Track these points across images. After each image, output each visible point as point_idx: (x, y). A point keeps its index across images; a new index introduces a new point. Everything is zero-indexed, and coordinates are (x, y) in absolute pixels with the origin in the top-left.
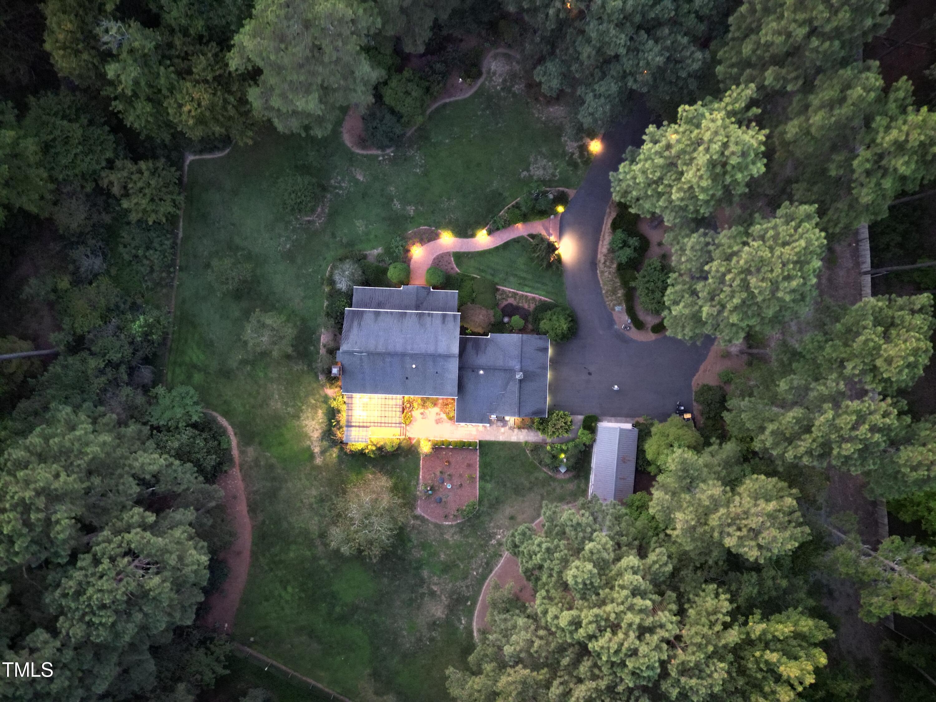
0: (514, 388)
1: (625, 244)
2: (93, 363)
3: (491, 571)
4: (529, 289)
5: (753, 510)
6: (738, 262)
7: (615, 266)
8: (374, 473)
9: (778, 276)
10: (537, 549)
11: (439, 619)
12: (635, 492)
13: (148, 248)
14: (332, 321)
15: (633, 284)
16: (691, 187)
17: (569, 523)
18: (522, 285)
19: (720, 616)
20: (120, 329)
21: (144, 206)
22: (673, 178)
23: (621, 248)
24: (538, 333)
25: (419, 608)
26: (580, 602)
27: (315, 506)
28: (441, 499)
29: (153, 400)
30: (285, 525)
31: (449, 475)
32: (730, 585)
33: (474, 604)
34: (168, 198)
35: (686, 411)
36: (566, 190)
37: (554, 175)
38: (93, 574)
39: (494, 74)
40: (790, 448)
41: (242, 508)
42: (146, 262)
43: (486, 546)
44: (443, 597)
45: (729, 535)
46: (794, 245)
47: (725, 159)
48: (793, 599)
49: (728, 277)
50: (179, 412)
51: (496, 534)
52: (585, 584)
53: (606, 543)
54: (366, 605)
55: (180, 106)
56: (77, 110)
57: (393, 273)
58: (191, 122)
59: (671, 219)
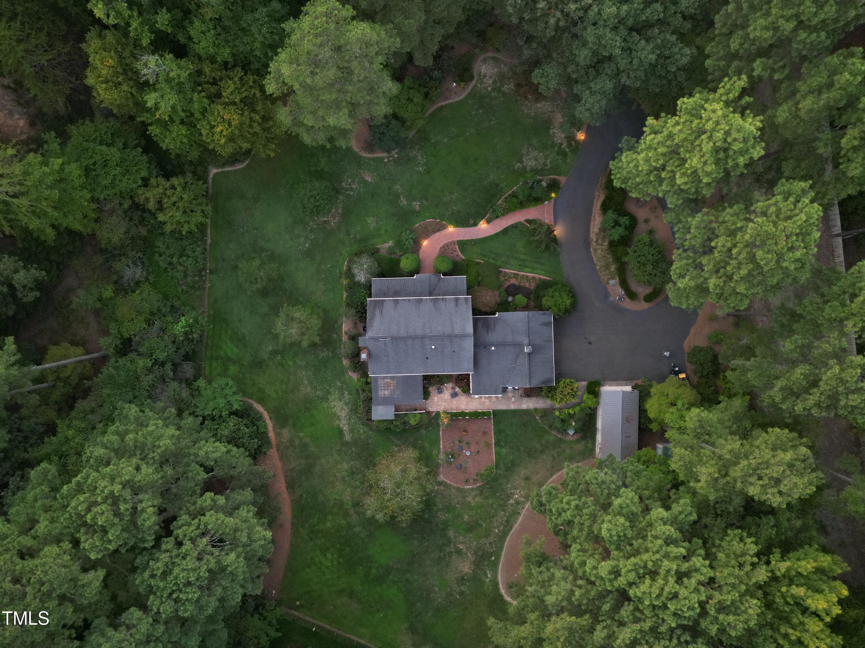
0: (524, 361)
1: (617, 224)
2: (142, 363)
3: (511, 528)
4: (529, 270)
5: (772, 461)
6: (743, 237)
7: (606, 243)
8: (398, 446)
9: (783, 248)
10: (566, 507)
11: (466, 574)
12: (640, 448)
13: (181, 256)
14: (353, 311)
15: (625, 259)
16: (695, 172)
17: (594, 481)
18: (522, 267)
19: (748, 558)
20: (163, 330)
21: (178, 218)
22: (676, 164)
23: (614, 227)
24: (541, 309)
25: (447, 566)
26: (616, 553)
27: (347, 479)
28: (461, 465)
29: (196, 393)
30: (321, 498)
31: (467, 443)
32: (750, 529)
33: (498, 559)
34: (198, 209)
35: (680, 372)
36: (557, 177)
37: (545, 165)
38: (178, 556)
39: (485, 76)
40: (798, 401)
41: (281, 485)
42: (181, 268)
43: (505, 505)
44: (469, 554)
45: (751, 484)
46: (795, 219)
47: (727, 145)
48: (805, 537)
49: (734, 251)
50: (221, 402)
51: (513, 494)
52: (619, 536)
53: (633, 498)
54: (399, 566)
55: (212, 127)
56: (112, 134)
57: (406, 263)
58: (223, 141)
59: (674, 200)
